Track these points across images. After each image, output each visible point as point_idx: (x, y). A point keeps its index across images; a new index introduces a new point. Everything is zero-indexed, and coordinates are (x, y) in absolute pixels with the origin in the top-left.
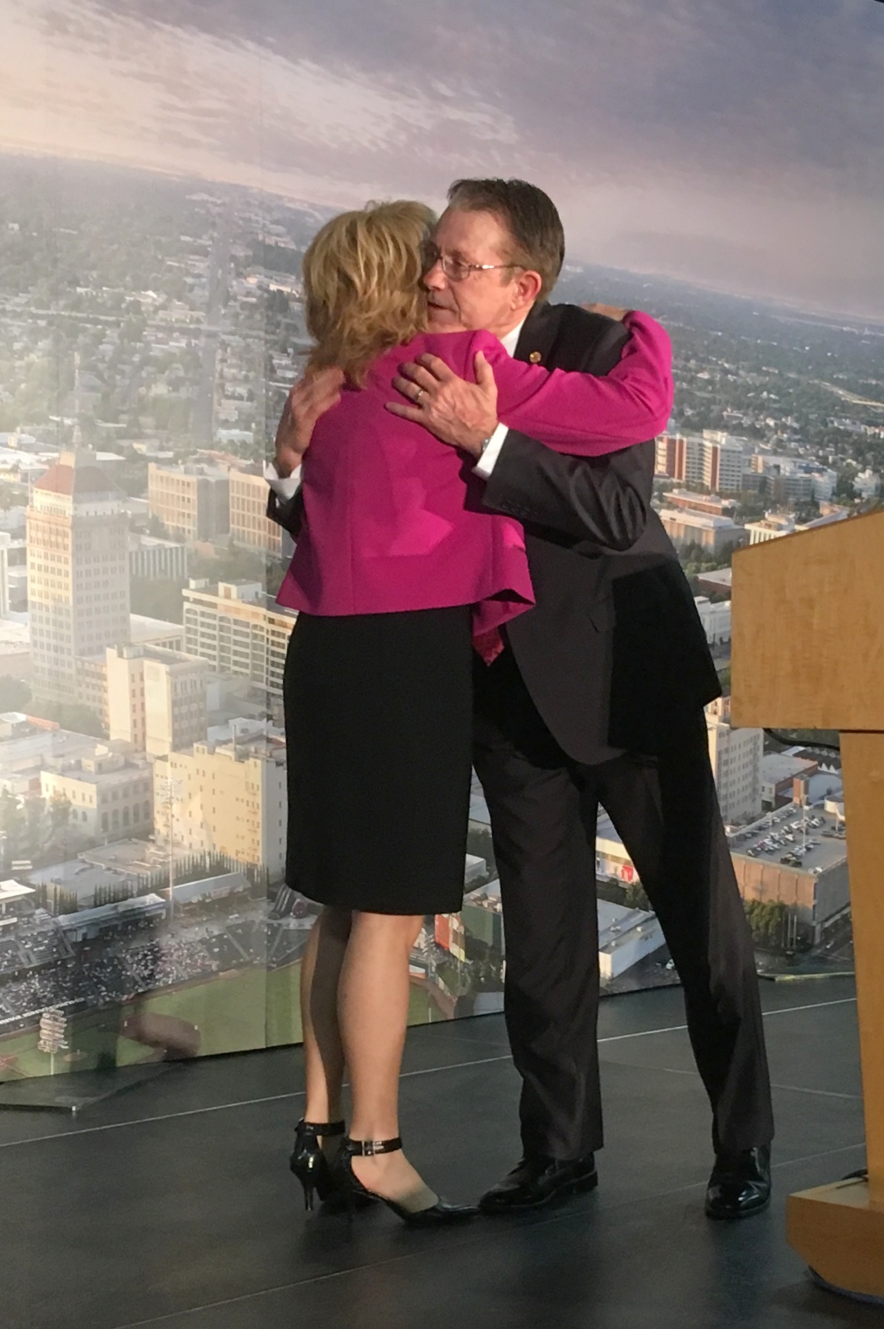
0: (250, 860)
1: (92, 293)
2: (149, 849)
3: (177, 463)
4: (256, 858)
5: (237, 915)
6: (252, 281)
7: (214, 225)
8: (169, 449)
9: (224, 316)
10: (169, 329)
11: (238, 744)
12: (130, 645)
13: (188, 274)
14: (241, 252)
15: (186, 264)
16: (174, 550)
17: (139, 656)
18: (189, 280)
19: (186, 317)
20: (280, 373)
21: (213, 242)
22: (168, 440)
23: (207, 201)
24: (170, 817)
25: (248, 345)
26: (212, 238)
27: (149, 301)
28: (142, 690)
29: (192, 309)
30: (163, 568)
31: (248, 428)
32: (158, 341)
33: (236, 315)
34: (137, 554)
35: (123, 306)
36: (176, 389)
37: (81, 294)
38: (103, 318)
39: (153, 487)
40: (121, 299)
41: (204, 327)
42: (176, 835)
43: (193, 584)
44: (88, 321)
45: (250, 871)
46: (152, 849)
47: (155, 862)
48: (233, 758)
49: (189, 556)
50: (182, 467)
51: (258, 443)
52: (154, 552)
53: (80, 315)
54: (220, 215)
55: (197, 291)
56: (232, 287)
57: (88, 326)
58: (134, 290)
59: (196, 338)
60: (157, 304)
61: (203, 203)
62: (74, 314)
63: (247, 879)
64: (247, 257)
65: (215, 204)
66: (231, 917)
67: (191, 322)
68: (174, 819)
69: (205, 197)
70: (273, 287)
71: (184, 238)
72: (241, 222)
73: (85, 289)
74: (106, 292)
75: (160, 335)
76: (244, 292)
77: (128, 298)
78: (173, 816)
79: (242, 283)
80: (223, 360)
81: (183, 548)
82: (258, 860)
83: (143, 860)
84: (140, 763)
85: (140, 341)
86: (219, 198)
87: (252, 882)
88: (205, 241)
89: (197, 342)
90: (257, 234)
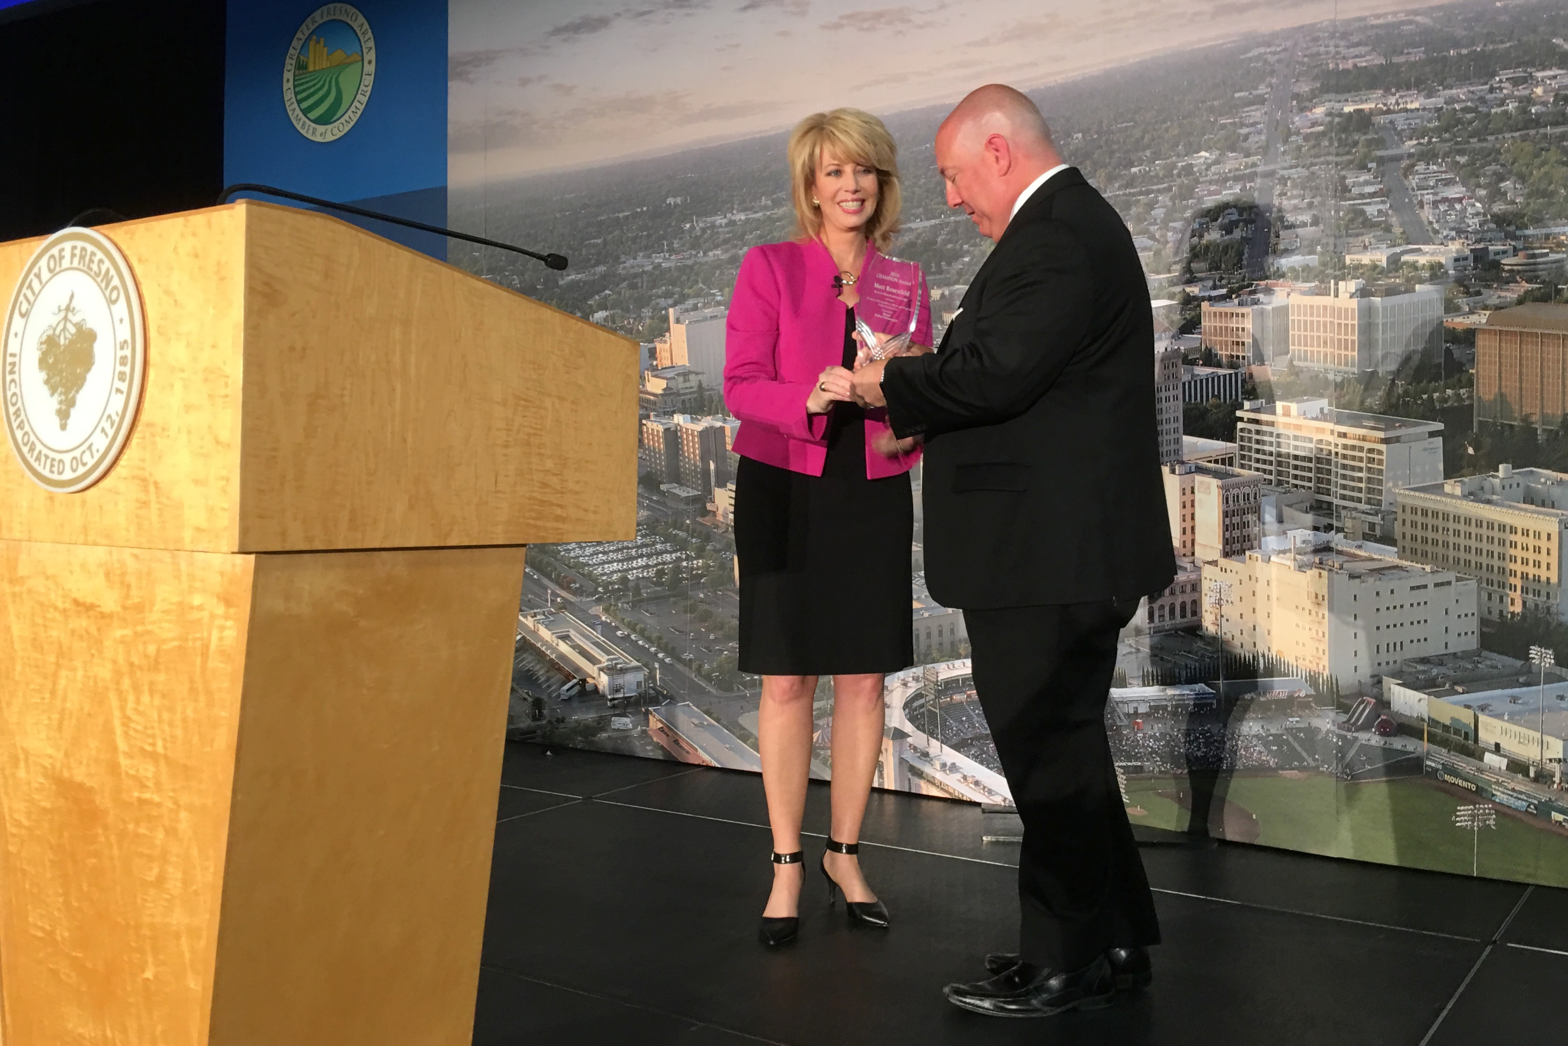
0: (1314, 667)
1: (1145, 170)
2: (1196, 643)
3: (1231, 298)
4: (1321, 667)
5: (1298, 719)
6: (1319, 111)
7: (1272, 73)
8: (1222, 287)
9: (1285, 152)
10: (1223, 181)
11: (1299, 554)
12: (1182, 463)
13: (1242, 125)
14: (1304, 88)
15: (1241, 117)
16: (1228, 377)
17: (1191, 472)
18: (1244, 131)
19: (1241, 164)
20: (1355, 191)
21: (1272, 88)
22: (1221, 279)
23: (1265, 53)
24: (1219, 617)
25: (1313, 173)
26: (1270, 85)
27: (1202, 160)
28: (1193, 502)
29: (1247, 155)
30: (1216, 393)
31: (1312, 252)
32: (1211, 194)
33: (1299, 148)
34: (1190, 383)
35: (1175, 172)
36: (1229, 231)
37: (1135, 173)
38: (1155, 187)
39: (1205, 323)
40: (1174, 166)
41: (1260, 169)
42: (1225, 634)
43: (1247, 405)
44: (1141, 193)
45: (1313, 679)
46: (1200, 644)
47: (1202, 655)
48: (1292, 568)
49: (1244, 381)
50: (1236, 301)
51: (1324, 264)
52: (1207, 380)
53: (1132, 191)
54: (1279, 61)
55: (1253, 139)
56: (1293, 123)
57: (1141, 197)
58: (1186, 155)
59: (1253, 181)
60: (1209, 161)
61: (1259, 57)
62: (1128, 191)
63: (1310, 686)
64: (1312, 91)
65: (1274, 53)
66: (1290, 719)
67: (1246, 168)
68: (1224, 620)
69: (1262, 50)
70: (1349, 109)
71: (1237, 95)
72: (1306, 59)
73: (1138, 168)
74: (1158, 165)
75: (1213, 188)
76: (1309, 124)
77: (1180, 164)
78: (1222, 616)
79: (1307, 116)
80: (1282, 194)
81: (1236, 374)
82: (1324, 669)
83: (1189, 652)
84: (1189, 566)
85: (1192, 198)
86: (1278, 46)
87: (1317, 689)
88: (1262, 89)
89: (1252, 184)
90: (1327, 64)
